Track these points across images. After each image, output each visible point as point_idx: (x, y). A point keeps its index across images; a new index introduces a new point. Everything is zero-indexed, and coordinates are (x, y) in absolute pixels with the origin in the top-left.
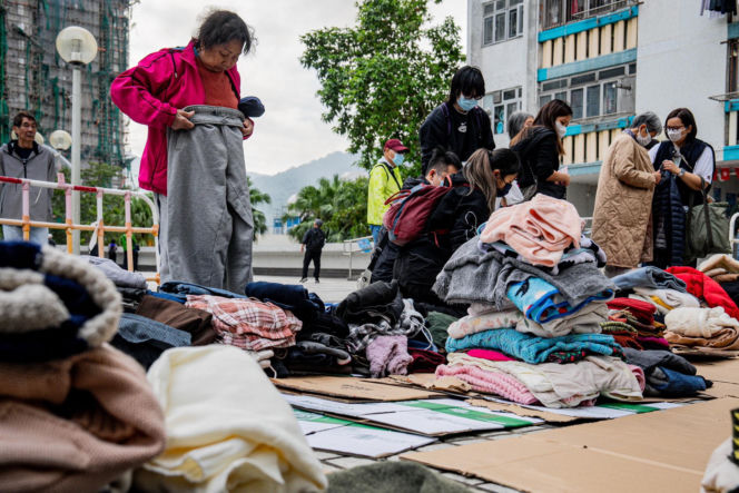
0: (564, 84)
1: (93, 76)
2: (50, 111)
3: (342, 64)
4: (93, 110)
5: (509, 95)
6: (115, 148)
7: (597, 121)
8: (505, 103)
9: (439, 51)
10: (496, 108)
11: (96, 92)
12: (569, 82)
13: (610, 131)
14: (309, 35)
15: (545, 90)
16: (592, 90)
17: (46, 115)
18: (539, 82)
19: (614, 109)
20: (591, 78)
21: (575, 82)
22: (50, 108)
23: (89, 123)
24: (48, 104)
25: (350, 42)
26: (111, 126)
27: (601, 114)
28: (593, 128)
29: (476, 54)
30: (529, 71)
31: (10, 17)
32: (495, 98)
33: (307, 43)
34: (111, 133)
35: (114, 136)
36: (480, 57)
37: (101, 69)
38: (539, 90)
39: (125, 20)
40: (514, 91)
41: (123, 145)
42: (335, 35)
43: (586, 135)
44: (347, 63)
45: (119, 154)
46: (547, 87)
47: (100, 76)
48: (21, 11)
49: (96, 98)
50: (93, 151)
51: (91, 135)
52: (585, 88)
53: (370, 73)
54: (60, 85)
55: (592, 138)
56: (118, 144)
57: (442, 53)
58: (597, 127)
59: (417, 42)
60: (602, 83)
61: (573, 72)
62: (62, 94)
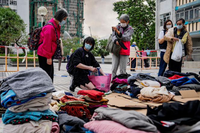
0: (183, 10)
1: (76, 17)
2: (66, 26)
3: (123, 10)
4: (76, 25)
5: (168, 14)
6: (81, 34)
7: (193, 20)
8: (166, 17)
9: (150, 4)
10: (164, 18)
11: (76, 21)
12: (184, 9)
13: (197, 23)
14: (115, 3)
15: (177, 12)
16: (191, 11)
17: (66, 27)
18: (176, 10)
19: (198, 16)
20: (191, 8)
21: (186, 9)
22: (67, 25)
23: (75, 28)
24: (66, 24)
25: (126, 4)
26: (80, 28)
27: (194, 18)
28: (191, 22)
29: (158, 4)
30: (173, 8)
31: (58, 5)
32: (164, 16)
33: (115, 5)
34: (80, 30)
35: (80, 31)
36: (160, 5)
37: (77, 15)
38: (176, 13)
39: (83, 3)
40: (169, 13)
41: (82, 33)
42: (122, 2)
43: (189, 24)
44: (125, 9)
45: (81, 35)
46: (178, 12)
47: (77, 17)
48: (60, 4)
49: (76, 22)
50: (76, 34)
51: (75, 31)
52: (189, 11)
53: (129, 12)
54: (68, 20)
55: (191, 25)
56: (81, 32)
57: (151, 5)
58: (192, 22)
59: (143, 2)
60: (194, 9)
61: (186, 7)
62: (69, 22)
